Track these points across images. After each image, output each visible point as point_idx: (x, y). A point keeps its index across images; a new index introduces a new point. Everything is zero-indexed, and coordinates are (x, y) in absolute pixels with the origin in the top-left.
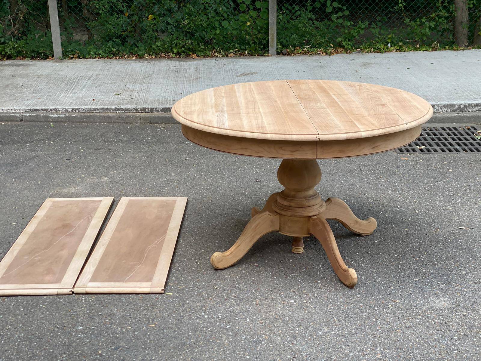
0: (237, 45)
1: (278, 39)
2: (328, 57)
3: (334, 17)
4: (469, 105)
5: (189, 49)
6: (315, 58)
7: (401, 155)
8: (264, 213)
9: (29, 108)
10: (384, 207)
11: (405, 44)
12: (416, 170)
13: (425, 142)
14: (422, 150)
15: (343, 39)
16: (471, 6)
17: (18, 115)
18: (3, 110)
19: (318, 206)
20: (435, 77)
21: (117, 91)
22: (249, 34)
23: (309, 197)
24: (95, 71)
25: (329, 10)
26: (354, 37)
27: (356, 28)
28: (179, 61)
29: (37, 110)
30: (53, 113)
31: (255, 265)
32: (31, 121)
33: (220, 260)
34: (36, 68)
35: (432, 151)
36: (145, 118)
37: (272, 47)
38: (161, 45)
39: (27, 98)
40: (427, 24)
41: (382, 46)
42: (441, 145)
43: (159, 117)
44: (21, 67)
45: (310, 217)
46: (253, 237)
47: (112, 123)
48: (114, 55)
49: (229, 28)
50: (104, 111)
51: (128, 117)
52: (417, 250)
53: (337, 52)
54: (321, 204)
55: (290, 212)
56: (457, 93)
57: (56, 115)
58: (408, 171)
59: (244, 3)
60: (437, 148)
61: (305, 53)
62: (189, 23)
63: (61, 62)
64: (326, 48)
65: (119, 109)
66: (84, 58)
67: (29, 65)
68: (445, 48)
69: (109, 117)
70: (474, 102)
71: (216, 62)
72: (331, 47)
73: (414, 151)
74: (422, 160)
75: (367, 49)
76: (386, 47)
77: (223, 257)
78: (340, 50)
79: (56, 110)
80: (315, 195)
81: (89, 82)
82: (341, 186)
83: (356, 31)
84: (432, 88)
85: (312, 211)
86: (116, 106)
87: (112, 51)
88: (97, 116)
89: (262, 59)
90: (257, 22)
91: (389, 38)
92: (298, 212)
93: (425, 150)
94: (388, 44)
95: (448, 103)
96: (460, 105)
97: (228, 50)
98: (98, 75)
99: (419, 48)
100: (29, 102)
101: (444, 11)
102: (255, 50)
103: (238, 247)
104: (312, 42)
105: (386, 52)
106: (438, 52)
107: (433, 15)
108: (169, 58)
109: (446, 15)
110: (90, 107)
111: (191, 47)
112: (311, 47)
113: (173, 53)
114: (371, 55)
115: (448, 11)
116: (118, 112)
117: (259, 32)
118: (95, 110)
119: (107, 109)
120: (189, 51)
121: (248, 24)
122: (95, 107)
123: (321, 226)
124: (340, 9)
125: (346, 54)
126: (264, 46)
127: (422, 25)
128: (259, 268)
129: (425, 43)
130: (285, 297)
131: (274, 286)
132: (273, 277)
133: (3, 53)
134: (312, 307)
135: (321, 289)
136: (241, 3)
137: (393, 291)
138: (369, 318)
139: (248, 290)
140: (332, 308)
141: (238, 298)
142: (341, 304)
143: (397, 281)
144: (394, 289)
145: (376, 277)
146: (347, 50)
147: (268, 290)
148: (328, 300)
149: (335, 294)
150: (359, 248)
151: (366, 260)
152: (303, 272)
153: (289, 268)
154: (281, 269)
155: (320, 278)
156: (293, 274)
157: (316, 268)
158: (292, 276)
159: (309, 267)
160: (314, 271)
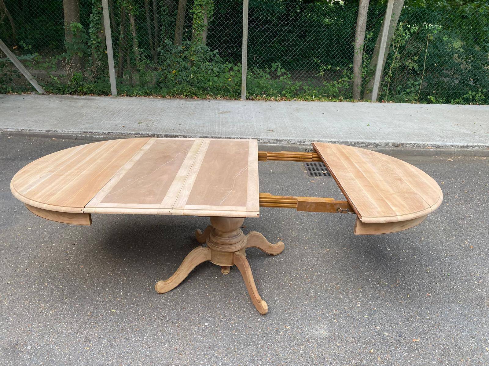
0: (222, 92)
1: (247, 90)
2: (276, 102)
3: (281, 78)
4: (358, 143)
5: (193, 94)
6: (269, 102)
7: (311, 177)
9: (81, 131)
11: (323, 96)
12: (319, 191)
14: (324, 174)
15: (286, 92)
16: (363, 76)
17: (74, 135)
18: (65, 131)
20: (339, 121)
21: (141, 121)
22: (230, 86)
23: (233, 237)
24: (133, 105)
25: (279, 73)
26: (293, 91)
27: (294, 85)
28: (186, 100)
29: (86, 132)
30: (96, 135)
32: (82, 140)
34: (99, 102)
37: (243, 94)
38: (176, 90)
39: (84, 123)
40: (337, 85)
41: (309, 98)
44: (89, 101)
48: (148, 95)
49: (218, 81)
50: (128, 134)
53: (282, 100)
54: (242, 240)
56: (350, 133)
57: (97, 136)
58: (313, 192)
59: (227, 67)
61: (263, 99)
62: (193, 78)
63: (115, 98)
64: (276, 97)
66: (130, 96)
67: (95, 99)
68: (347, 100)
70: (361, 141)
71: (208, 102)
72: (279, 96)
73: (320, 175)
74: (324, 183)
75: (300, 98)
76: (312, 98)
78: (284, 98)
79: (98, 133)
81: (126, 113)
83: (294, 87)
84: (335, 129)
86: (136, 132)
87: (146, 92)
89: (237, 102)
90: (235, 79)
91: (314, 93)
93: (327, 174)
94: (313, 96)
95: (345, 141)
96: (352, 142)
97: (217, 95)
98: (134, 108)
99: (331, 100)
100: (83, 126)
101: (347, 78)
102: (233, 96)
104: (268, 93)
105: (311, 101)
106: (342, 102)
107: (341, 80)
108: (181, 98)
109: (348, 80)
110: (119, 131)
111: (194, 92)
112: (267, 96)
113: (184, 95)
114: (302, 103)
115: (350, 78)
117: (236, 85)
118: (122, 134)
119: (130, 133)
120: (194, 94)
121: (230, 80)
122: (122, 132)
123: (242, 262)
124: (285, 74)
125: (287, 102)
126: (239, 93)
127: (334, 86)
128: (191, 284)
129: (335, 97)
130: (202, 319)
131: (196, 305)
132: (198, 295)
133: (82, 91)
134: (220, 332)
135: (232, 311)
136: (225, 67)
137: (286, 315)
138: (263, 347)
139: (175, 309)
140: (236, 333)
141: (165, 318)
142: (244, 329)
143: (291, 304)
144: (287, 313)
145: (276, 298)
146: (288, 98)
147: (191, 310)
148: (235, 324)
149: (241, 317)
150: (269, 266)
151: (272, 279)
152: (222, 290)
153: (213, 286)
154: (206, 287)
155: (234, 298)
156: (214, 293)
157: (233, 286)
158: (213, 295)
159: (228, 285)
160: (231, 289)
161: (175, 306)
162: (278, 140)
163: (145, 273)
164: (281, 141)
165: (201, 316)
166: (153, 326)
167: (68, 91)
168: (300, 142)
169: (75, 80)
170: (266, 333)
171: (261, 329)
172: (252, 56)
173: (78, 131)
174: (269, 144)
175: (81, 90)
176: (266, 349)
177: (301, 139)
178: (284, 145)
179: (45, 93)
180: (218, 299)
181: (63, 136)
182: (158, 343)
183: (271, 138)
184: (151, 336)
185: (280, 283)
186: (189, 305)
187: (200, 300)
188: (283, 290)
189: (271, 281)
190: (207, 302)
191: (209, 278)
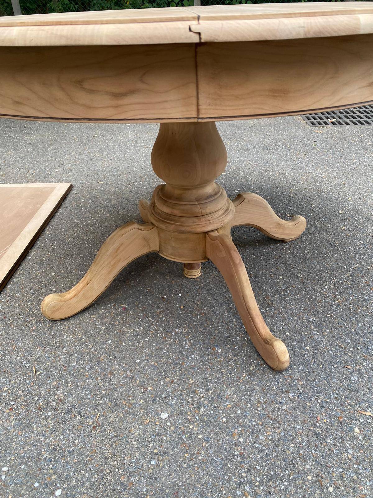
7: (314, 128)
8: (130, 228)
10: (309, 192)
12: (334, 143)
13: (335, 115)
14: (333, 123)
19: (221, 212)
23: (206, 199)
31: (121, 307)
33: (55, 309)
35: (343, 123)
42: (350, 117)
45: (207, 233)
46: (114, 266)
52: (368, 269)
54: (225, 208)
55: (173, 226)
58: (326, 145)
60: (348, 121)
73: (326, 124)
74: (337, 133)
77: (62, 303)
80: (215, 194)
82: (255, 165)
85: (210, 224)
92: (187, 226)
93: (337, 123)
103: (87, 284)
123: (223, 254)
128: (127, 314)
130: (154, 401)
131: (139, 364)
132: (143, 339)
134: (200, 437)
135: (222, 373)
137: (352, 379)
138: (318, 483)
139: (90, 377)
140: (241, 440)
141: (64, 403)
142: (258, 424)
143: (355, 348)
144: (353, 372)
145: (317, 335)
147: (126, 378)
148: (235, 412)
149: (246, 390)
150: (283, 266)
151: (295, 292)
152: (194, 323)
153: (174, 314)
154: (160, 317)
155: (222, 340)
156: (177, 330)
157: (217, 312)
158: (175, 335)
159: (206, 310)
160: (213, 320)
161: (90, 369)
163: (33, 294)
165: (151, 392)
166: (32, 431)
170: (317, 435)
171: (304, 422)
176: (331, 489)
180: (186, 344)
182: (37, 485)
184: (22, 463)
185: (315, 299)
186: (121, 364)
187: (147, 349)
188: (327, 315)
189: (296, 297)
190: (164, 353)
191: (165, 297)
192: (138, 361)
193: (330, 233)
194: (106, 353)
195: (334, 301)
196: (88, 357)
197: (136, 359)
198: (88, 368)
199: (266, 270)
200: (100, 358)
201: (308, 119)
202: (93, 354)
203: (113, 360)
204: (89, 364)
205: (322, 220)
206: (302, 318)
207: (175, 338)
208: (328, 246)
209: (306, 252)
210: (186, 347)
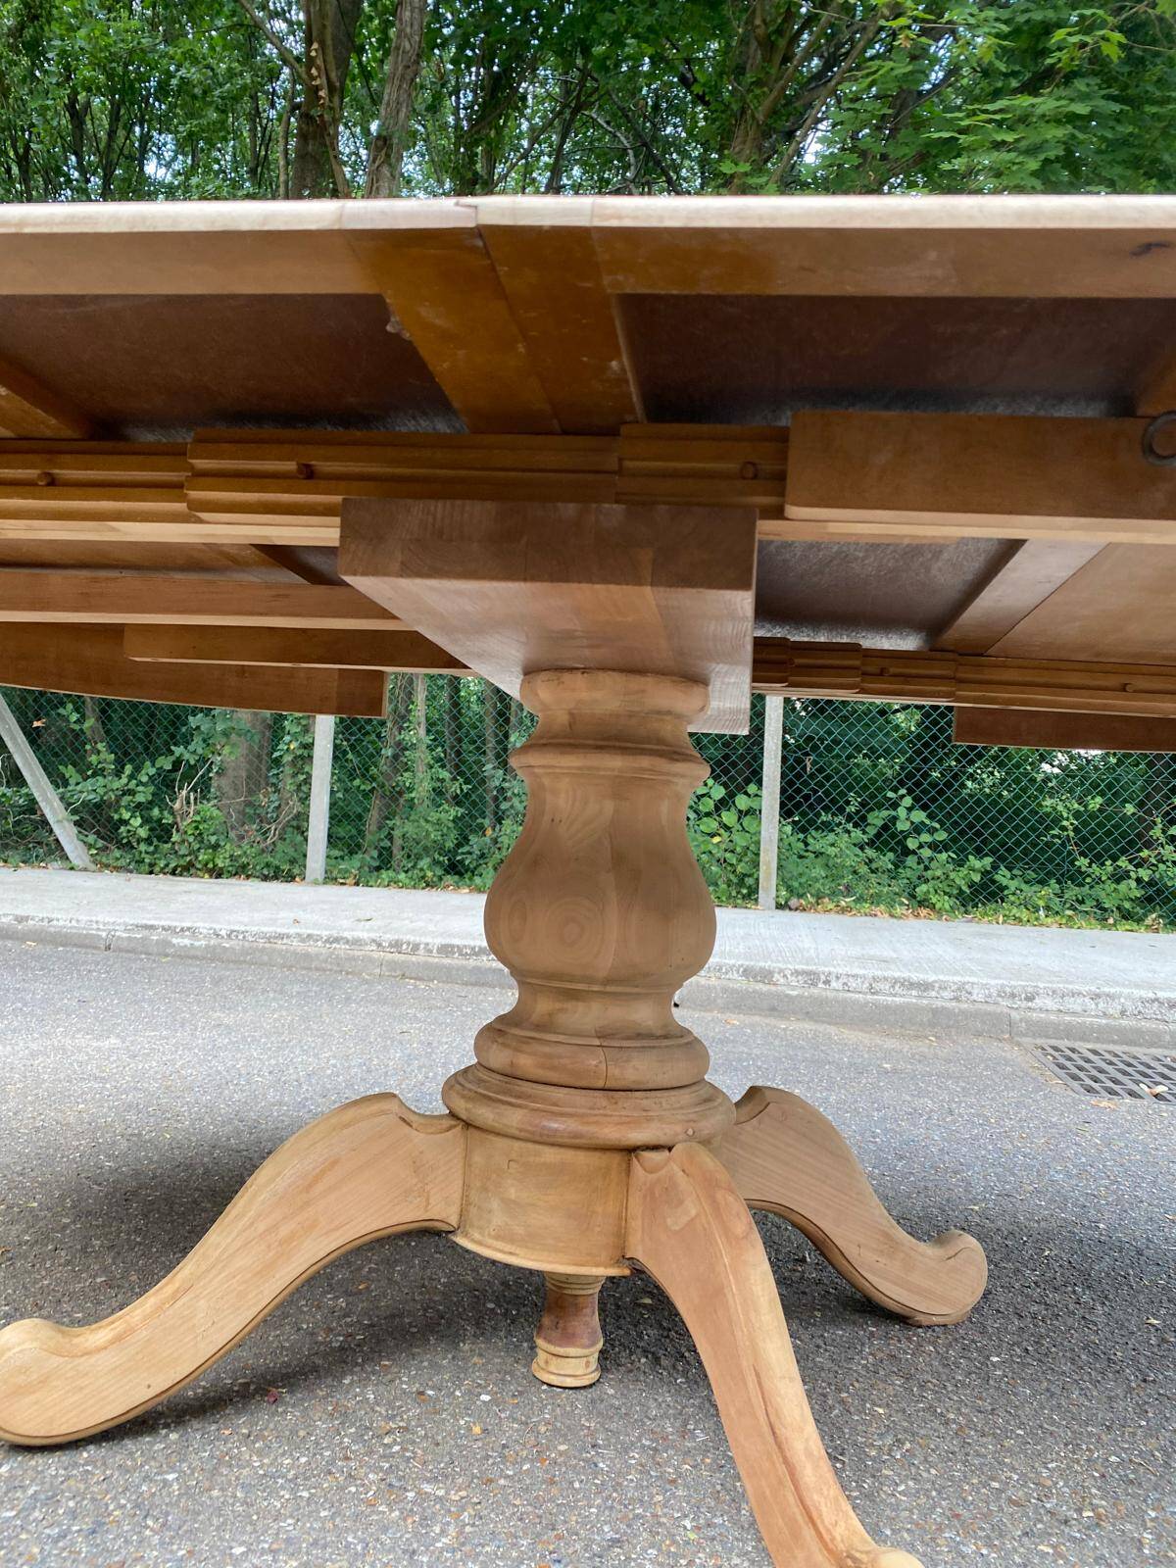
1: (781, 876)
2: (894, 921)
3: (913, 842)
6: (865, 921)
7: (1089, 1097)
9: (137, 923)
10: (1038, 1222)
11: (1079, 913)
13: (1165, 1082)
14: (1157, 1095)
15: (931, 890)
17: (104, 934)
18: (78, 921)
22: (717, 863)
25: (903, 827)
26: (959, 888)
27: (961, 867)
29: (152, 927)
30: (184, 937)
32: (128, 951)
36: (393, 965)
37: (767, 890)
41: (1024, 915)
43: (426, 963)
44: (222, 886)
47: (310, 969)
48: (427, 884)
50: (303, 941)
51: (354, 959)
53: (918, 916)
57: (187, 942)
58: (1122, 1133)
59: (710, 797)
61: (843, 910)
64: (892, 905)
65: (337, 940)
66: (366, 885)
67: (245, 885)
69: (307, 956)
72: (903, 904)
73: (1133, 1094)
74: (1166, 1113)
75: (988, 915)
76: (1033, 916)
78: (924, 912)
79: (192, 932)
81: (326, 906)
86: (333, 933)
87: (425, 876)
88: (280, 952)
89: (741, 914)
90: (736, 838)
91: (1040, 899)
93: (1169, 1097)
94: (1038, 911)
98: (362, 901)
99: (1114, 925)
100: (150, 916)
102: (728, 897)
104: (858, 890)
105: (1034, 925)
106: (1162, 935)
107: (1145, 854)
110: (271, 929)
112: (856, 901)
114: (998, 928)
116: (334, 945)
117: (739, 860)
118: (281, 936)
119: (309, 936)
121: (717, 840)
124: (927, 828)
125: (939, 922)
126: (749, 888)
127: (1119, 877)
129: (1126, 916)
132: (294, 1491)
133: (210, 866)
136: (703, 795)
146: (939, 913)
150: (898, 1382)
151: (926, 1460)
152: (502, 1482)
153: (438, 1444)
154: (386, 1441)
155: (587, 1548)
156: (427, 1488)
157: (601, 1465)
158: (414, 1503)
159: (561, 1454)
160: (577, 1485)
162: (912, 985)
164: (925, 987)
167: (167, 865)
168: (1013, 996)
169: (197, 828)
172: (799, 761)
173: (126, 925)
174: (869, 997)
175: (206, 865)
177: (1013, 983)
178: (939, 1003)
179: (93, 867)
180: (444, 1535)
181: (66, 935)
183: (879, 973)
185: (1000, 1491)
186: (175, 1547)
187: (290, 1521)
188: (1037, 1545)
189: (925, 1475)
190: (348, 1546)
191: (431, 1393)
192: (238, 1550)
193: (1096, 1325)
194: (137, 1506)
195: (1079, 1511)
196: (71, 1504)
197: (234, 1544)
198: (49, 1536)
199: (830, 1384)
200: (109, 1515)
201: (1075, 1078)
202: (93, 1500)
203: (152, 1530)
204: (60, 1525)
205: (1074, 1292)
206: (933, 1539)
207: (411, 1510)
208: (1084, 1357)
209: (995, 1359)
210: (439, 1545)
